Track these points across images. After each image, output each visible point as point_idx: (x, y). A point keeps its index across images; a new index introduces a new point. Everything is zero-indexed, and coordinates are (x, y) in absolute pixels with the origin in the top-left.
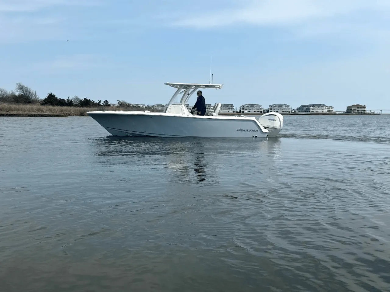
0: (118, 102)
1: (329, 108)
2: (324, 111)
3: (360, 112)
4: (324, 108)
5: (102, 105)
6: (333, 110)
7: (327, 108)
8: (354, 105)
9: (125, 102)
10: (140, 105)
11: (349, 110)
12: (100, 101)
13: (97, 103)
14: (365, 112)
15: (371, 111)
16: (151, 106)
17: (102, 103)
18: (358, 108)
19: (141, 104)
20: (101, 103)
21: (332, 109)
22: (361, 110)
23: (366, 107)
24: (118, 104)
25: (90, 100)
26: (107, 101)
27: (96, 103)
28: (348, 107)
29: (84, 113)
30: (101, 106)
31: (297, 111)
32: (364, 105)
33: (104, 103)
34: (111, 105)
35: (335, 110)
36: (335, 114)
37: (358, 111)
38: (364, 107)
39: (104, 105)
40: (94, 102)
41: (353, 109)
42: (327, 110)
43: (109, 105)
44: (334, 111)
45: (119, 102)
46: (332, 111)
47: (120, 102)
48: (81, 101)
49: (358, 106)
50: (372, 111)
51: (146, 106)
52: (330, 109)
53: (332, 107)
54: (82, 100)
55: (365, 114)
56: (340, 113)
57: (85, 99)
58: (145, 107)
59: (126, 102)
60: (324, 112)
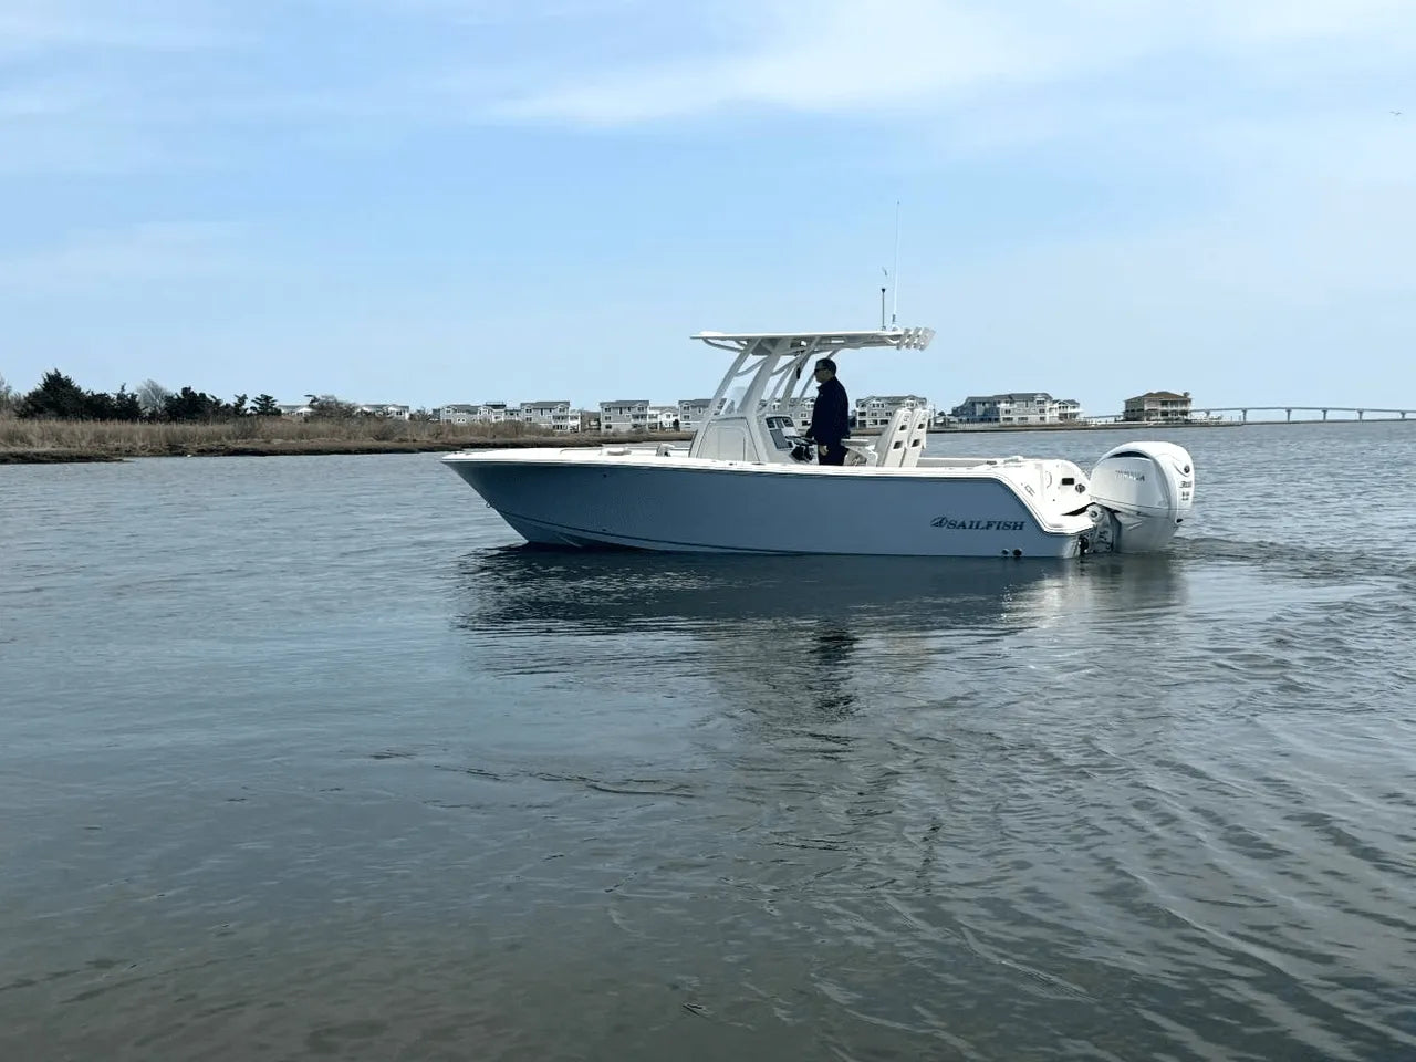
0: (311, 399)
1: (1064, 404)
2: (1047, 415)
3: (1171, 420)
4: (1048, 405)
5: (249, 411)
6: (1078, 413)
7: (1056, 405)
8: (1150, 394)
9: (336, 401)
10: (391, 409)
11: (1135, 412)
12: (242, 400)
13: (233, 405)
14: (1189, 418)
15: (1208, 413)
16: (431, 413)
17: (248, 405)
18: (1164, 403)
19: (394, 406)
20: (244, 407)
21: (1073, 411)
22: (1176, 412)
23: (1190, 401)
24: (310, 406)
25: (203, 395)
26: (267, 398)
27: (228, 406)
28: (1128, 402)
29: (184, 445)
30: (244, 415)
31: (953, 419)
32: (1186, 394)
33: (257, 406)
34: (283, 411)
35: (1084, 413)
36: (1085, 427)
37: (1165, 414)
38: (1185, 400)
39: (259, 413)
40: (218, 402)
41: (1146, 408)
42: (1056, 414)
43: (278, 413)
44: (1081, 418)
45: (312, 402)
46: (1075, 415)
47: (315, 400)
48: (169, 399)
49: (1165, 398)
50: (1213, 415)
51: (413, 410)
52: (1069, 410)
53: (1074, 404)
54: (176, 397)
55: (1188, 423)
56: (1103, 422)
57: (185, 391)
58: (407, 416)
59: (339, 400)
60: (1047, 421)
